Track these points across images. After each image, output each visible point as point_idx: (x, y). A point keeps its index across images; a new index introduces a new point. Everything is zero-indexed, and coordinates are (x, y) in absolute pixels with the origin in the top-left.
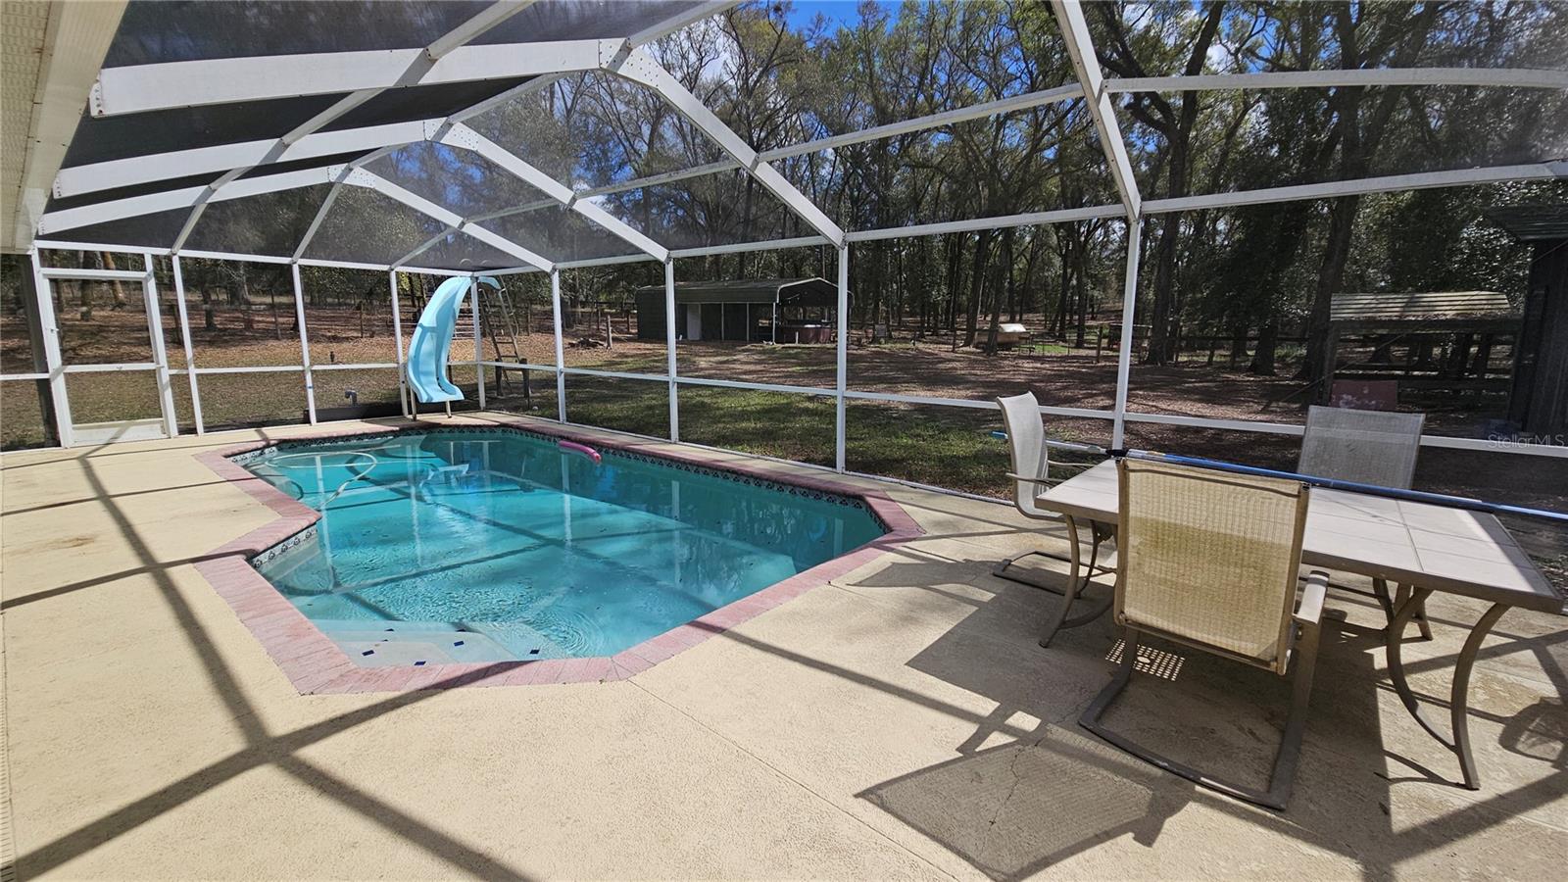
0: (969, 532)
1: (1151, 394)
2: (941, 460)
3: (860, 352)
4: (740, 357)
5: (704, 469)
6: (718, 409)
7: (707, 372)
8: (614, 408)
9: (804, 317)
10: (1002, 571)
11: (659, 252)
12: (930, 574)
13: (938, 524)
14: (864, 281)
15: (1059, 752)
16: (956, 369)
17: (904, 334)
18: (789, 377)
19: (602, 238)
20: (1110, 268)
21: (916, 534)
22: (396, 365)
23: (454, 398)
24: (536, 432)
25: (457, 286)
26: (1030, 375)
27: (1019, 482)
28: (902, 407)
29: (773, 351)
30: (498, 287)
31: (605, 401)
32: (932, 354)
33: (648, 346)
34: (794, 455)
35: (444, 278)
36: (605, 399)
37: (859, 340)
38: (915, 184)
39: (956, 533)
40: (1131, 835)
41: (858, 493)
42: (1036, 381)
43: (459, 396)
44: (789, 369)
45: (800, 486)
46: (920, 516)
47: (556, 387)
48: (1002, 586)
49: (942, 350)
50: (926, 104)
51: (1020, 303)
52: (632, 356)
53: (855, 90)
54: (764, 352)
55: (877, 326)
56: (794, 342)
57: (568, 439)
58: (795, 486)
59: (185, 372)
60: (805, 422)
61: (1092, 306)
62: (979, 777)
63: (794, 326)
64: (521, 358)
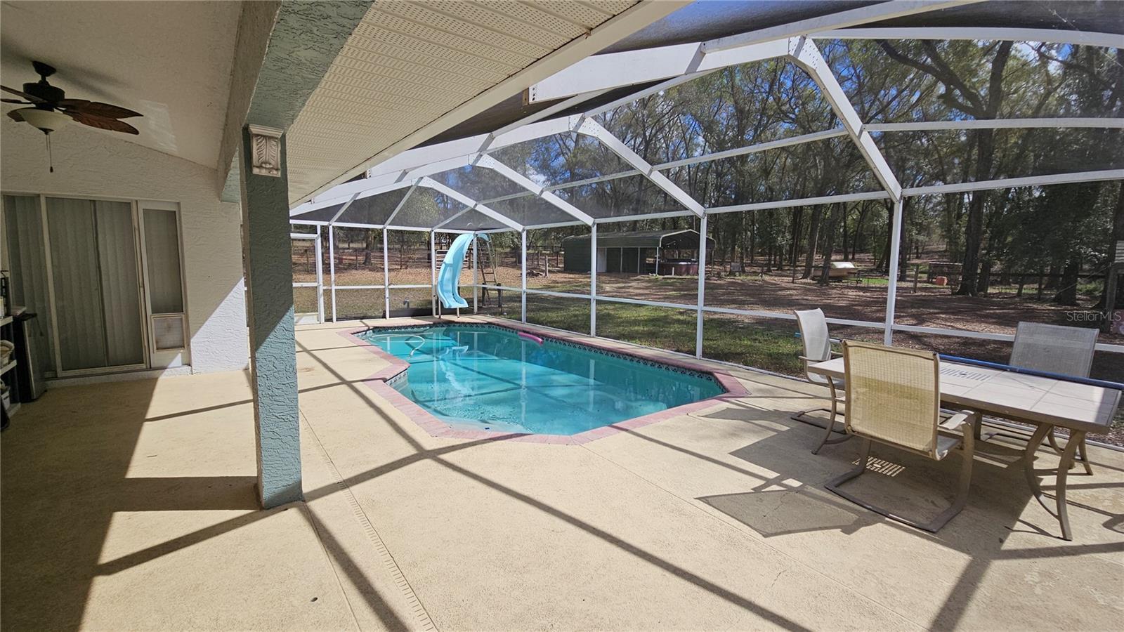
0: (781, 396)
1: (952, 317)
2: (770, 355)
3: (719, 282)
4: (634, 284)
5: (611, 353)
6: (619, 318)
7: (611, 294)
8: (553, 315)
9: (679, 256)
10: (799, 417)
11: (587, 220)
12: (751, 415)
13: (760, 390)
14: (725, 231)
15: (809, 497)
16: (791, 295)
17: (755, 269)
18: (666, 298)
19: (542, 204)
20: (932, 217)
21: (745, 394)
22: (431, 286)
23: (462, 306)
24: (509, 328)
25: (465, 239)
26: (852, 301)
27: (808, 362)
28: (747, 321)
29: (656, 280)
30: (487, 239)
31: (547, 311)
32: (775, 284)
33: (571, 276)
34: (669, 347)
35: (458, 235)
36: (547, 310)
37: (719, 274)
38: (766, 160)
39: (772, 396)
40: (840, 530)
41: (709, 370)
42: (856, 305)
43: (465, 305)
44: (667, 293)
45: (673, 365)
46: (748, 385)
47: (521, 301)
48: (795, 424)
49: (785, 281)
50: (774, 104)
51: (854, 246)
52: (561, 283)
53: (721, 98)
54: (650, 281)
55: (733, 264)
56: (671, 274)
57: (528, 332)
58: (669, 365)
59: (330, 288)
60: (677, 327)
61: (917, 248)
62: (761, 500)
63: (671, 263)
64: (497, 283)
